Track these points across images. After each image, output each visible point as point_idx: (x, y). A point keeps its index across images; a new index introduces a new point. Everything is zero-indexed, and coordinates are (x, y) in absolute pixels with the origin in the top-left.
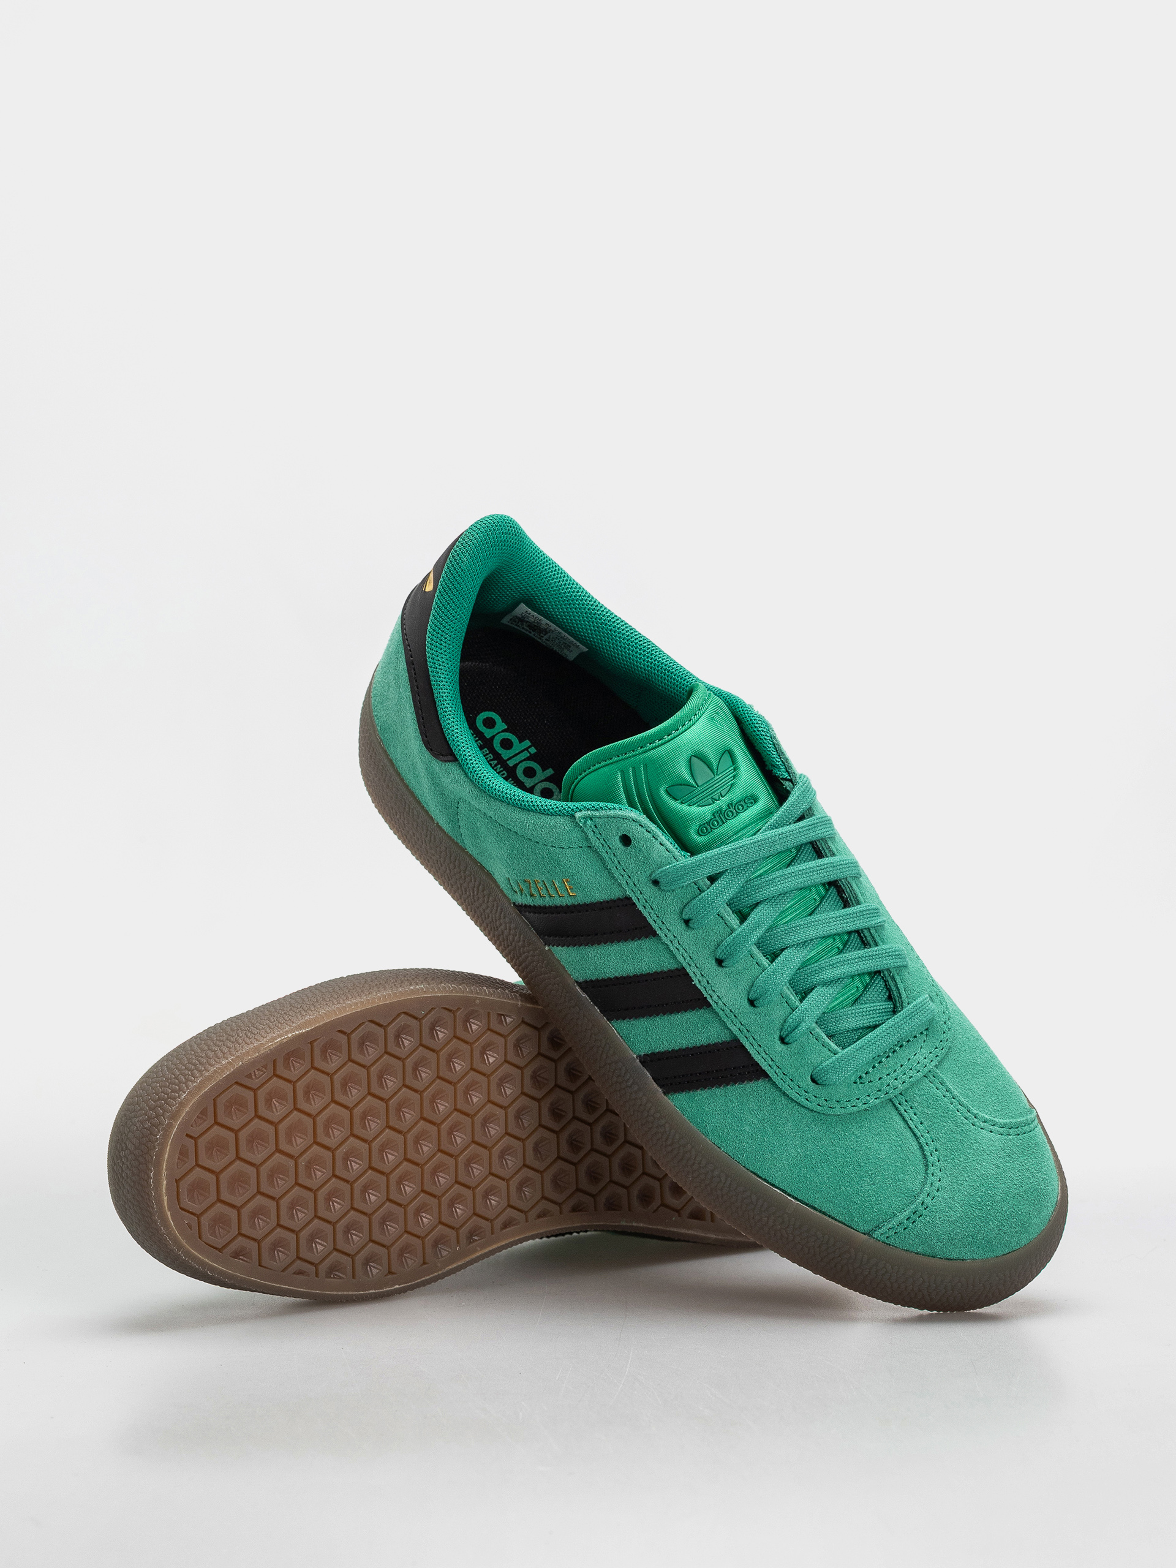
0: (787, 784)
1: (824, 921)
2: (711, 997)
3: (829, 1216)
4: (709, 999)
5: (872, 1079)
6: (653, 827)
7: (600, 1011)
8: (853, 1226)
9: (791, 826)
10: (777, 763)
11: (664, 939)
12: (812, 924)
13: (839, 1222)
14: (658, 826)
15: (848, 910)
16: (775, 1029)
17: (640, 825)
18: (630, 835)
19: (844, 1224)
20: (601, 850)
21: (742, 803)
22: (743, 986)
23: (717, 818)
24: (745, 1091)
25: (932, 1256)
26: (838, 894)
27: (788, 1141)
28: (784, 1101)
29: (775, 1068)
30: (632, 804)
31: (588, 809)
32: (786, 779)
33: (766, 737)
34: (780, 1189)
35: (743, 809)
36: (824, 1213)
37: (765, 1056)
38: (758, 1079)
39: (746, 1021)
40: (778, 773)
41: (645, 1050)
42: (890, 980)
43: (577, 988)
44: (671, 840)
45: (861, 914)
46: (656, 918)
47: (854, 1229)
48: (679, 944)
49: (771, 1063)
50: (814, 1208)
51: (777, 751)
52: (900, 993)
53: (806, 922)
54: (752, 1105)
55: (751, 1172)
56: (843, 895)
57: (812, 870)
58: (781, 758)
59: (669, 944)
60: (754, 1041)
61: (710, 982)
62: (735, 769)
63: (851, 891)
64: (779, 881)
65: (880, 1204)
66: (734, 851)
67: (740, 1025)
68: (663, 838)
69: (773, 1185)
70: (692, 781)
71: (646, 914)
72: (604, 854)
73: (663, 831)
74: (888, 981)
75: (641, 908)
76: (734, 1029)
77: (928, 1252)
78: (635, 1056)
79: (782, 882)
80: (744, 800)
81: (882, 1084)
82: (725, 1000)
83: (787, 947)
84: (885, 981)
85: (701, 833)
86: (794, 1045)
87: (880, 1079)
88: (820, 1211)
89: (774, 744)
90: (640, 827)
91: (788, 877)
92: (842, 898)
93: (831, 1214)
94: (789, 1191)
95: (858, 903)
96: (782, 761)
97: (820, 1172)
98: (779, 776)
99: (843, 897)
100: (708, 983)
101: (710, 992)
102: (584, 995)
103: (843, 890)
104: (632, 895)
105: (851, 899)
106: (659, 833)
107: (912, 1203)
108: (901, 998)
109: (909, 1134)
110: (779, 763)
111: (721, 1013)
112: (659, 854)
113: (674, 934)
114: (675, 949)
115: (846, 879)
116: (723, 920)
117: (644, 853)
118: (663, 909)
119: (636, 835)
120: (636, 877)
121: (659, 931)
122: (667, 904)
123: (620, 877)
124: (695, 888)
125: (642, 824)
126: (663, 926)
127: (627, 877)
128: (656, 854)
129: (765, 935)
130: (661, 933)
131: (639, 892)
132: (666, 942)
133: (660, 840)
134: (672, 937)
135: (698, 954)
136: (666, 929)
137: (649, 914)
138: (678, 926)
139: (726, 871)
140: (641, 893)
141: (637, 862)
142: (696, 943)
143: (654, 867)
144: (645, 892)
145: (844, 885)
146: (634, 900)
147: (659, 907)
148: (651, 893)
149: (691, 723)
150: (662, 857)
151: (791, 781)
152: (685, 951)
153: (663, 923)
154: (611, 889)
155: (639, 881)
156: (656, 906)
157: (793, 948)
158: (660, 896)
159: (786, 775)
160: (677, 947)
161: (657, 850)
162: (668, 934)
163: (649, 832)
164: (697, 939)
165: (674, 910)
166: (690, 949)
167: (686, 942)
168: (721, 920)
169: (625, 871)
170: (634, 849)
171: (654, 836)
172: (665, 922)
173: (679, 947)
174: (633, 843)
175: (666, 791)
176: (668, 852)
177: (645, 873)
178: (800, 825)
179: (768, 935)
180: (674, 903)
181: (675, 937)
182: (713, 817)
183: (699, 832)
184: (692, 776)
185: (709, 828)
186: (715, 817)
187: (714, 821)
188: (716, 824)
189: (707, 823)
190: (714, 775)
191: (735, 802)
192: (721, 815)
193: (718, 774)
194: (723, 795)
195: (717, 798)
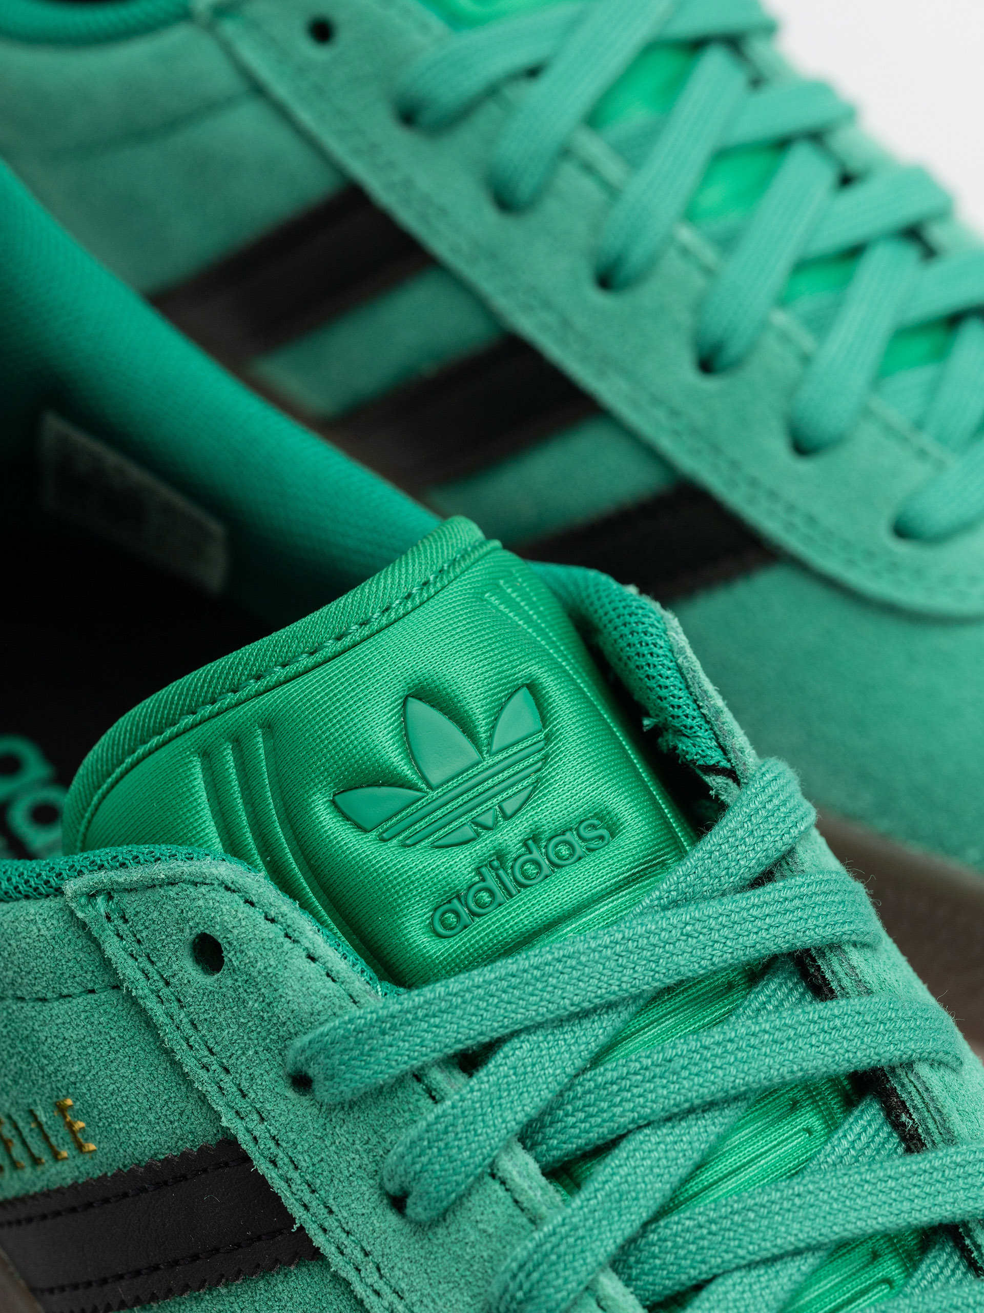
0: (716, 782)
1: (834, 1193)
6: (285, 906)
9: (725, 900)
10: (689, 722)
12: (797, 1201)
14: (305, 906)
15: (917, 1162)
17: (246, 901)
18: (216, 932)
20: (142, 989)
21: (568, 836)
23: (492, 882)
26: (888, 1115)
30: (234, 849)
31: (101, 867)
32: (715, 770)
33: (655, 650)
35: (571, 855)
40: (694, 750)
44: (346, 947)
45: (959, 1171)
46: (307, 1197)
48: (380, 1276)
51: (688, 687)
53: (776, 1196)
56: (904, 1118)
57: (791, 1032)
58: (699, 707)
59: (352, 1276)
62: (548, 739)
63: (927, 1106)
64: (684, 1068)
66: (537, 973)
68: (319, 939)
70: (408, 772)
71: (278, 1186)
72: (151, 1004)
73: (322, 923)
75: (262, 1167)
79: (695, 1070)
80: (577, 829)
83: (715, 1277)
85: (440, 930)
89: (679, 669)
90: (247, 908)
91: (716, 1056)
92: (897, 1126)
95: (950, 1139)
96: (704, 716)
98: (693, 762)
99: (904, 1125)
103: (903, 1103)
104: (238, 1129)
105: (927, 1131)
106: (304, 924)
110: (694, 723)
112: (304, 989)
113: (364, 1244)
114: (373, 1298)
115: (909, 1065)
116: (507, 1190)
117: (263, 990)
118: (329, 1165)
119: (236, 932)
120: (243, 1067)
121: (319, 1240)
122: (337, 1147)
123: (199, 1071)
124: (416, 1091)
125: (255, 899)
126: (330, 1223)
127: (219, 1070)
128: (295, 987)
129: (647, 1237)
130: (327, 1244)
131: (256, 1117)
132: (343, 1275)
133: (307, 945)
134: (360, 1256)
135: (433, 1301)
136: (339, 1229)
137: (290, 1186)
138: (374, 1219)
139: (515, 1034)
140: (262, 1119)
141: (244, 1018)
142: (429, 1271)
143: (292, 1031)
144: (273, 1114)
145: (903, 1085)
146: (244, 1147)
147: (316, 1160)
148: (292, 1117)
149: (410, 605)
150: (313, 997)
151: (731, 774)
152: (399, 1296)
153: (331, 1212)
154: (181, 1114)
155: (252, 1078)
156: (307, 1158)
157: (737, 1276)
158: (316, 1126)
159: (715, 757)
160: (376, 1287)
161: (299, 974)
162: (346, 1247)
163: (273, 921)
164: (433, 1257)
165: (360, 1167)
166: (412, 1290)
167: (400, 1269)
168: (501, 1193)
169: (214, 1050)
170: (236, 980)
171: (289, 931)
172: (335, 1209)
173: (381, 1283)
174: (231, 960)
175: (333, 802)
176: (334, 980)
177: (268, 1049)
178: (755, 896)
179: (656, 1238)
180: (358, 1142)
181: (367, 1254)
182: (477, 879)
183: (431, 923)
184: (411, 755)
185: (463, 911)
186: (483, 880)
187: (480, 891)
188: (488, 900)
189: (458, 897)
190: (481, 752)
191: (547, 835)
192: (501, 872)
193: (495, 748)
194: (509, 812)
195: (490, 823)
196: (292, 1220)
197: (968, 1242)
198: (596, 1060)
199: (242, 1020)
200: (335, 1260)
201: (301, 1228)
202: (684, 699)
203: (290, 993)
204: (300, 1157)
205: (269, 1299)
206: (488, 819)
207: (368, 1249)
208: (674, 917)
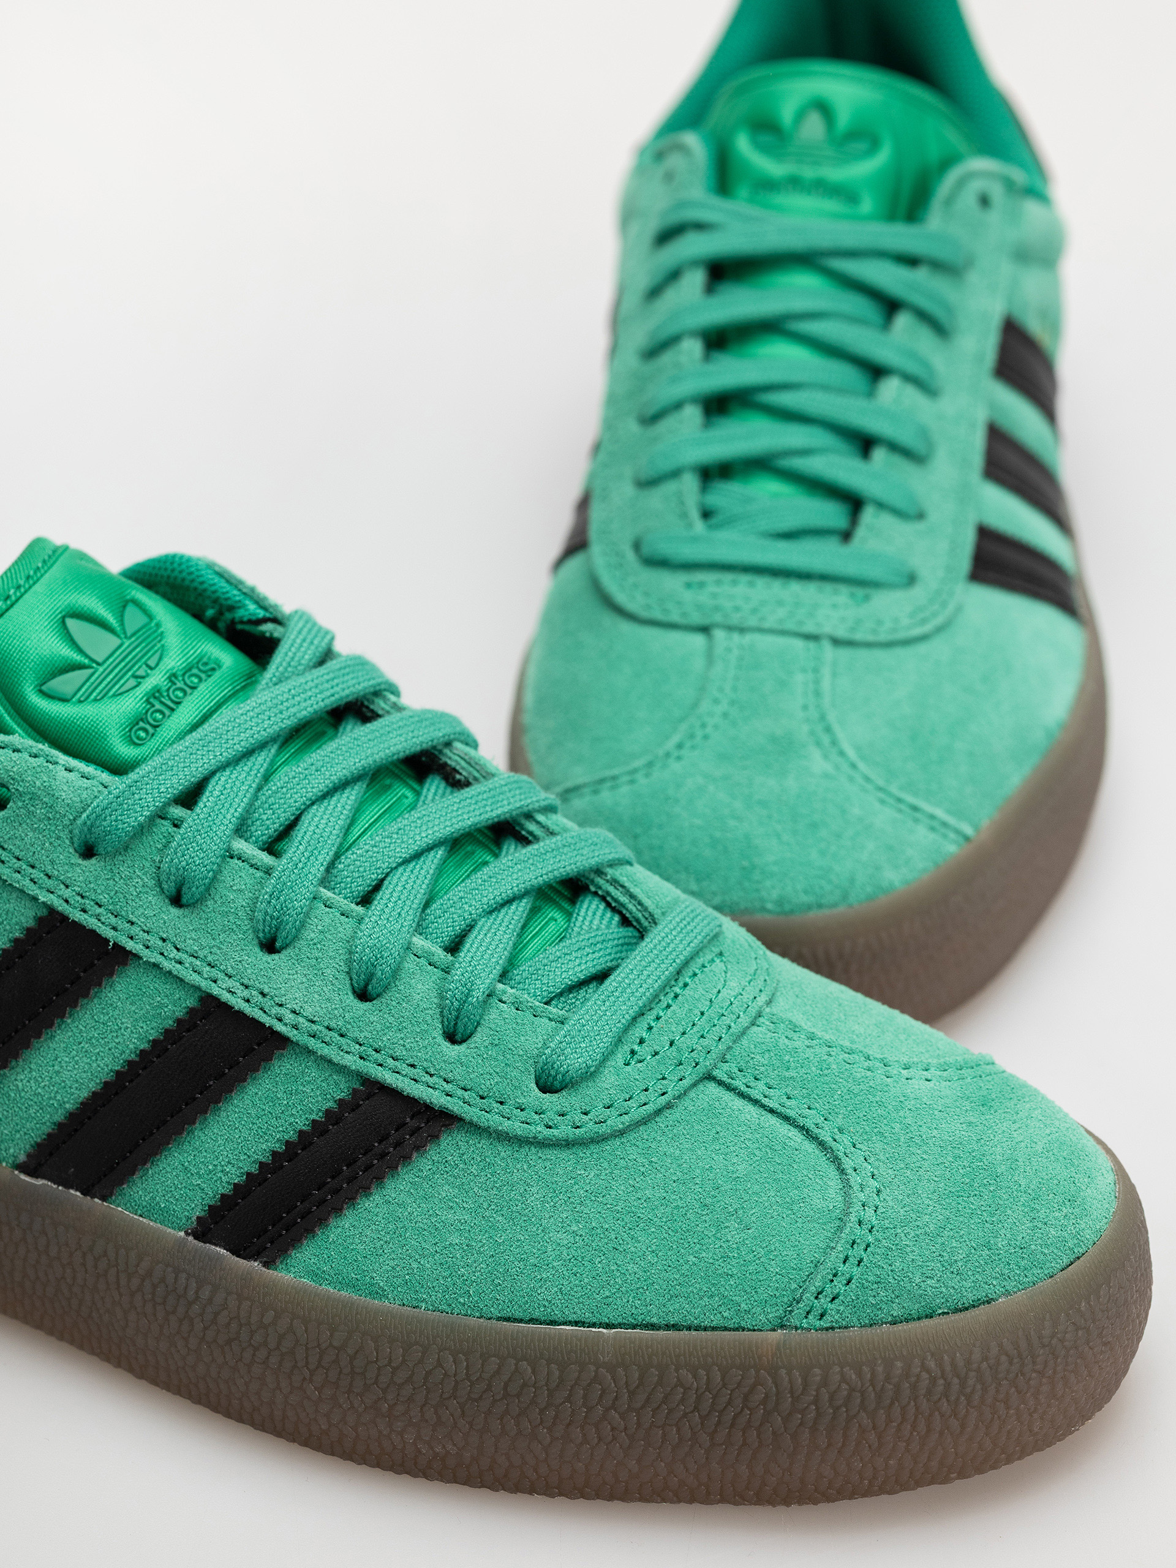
0: (267, 628)
2: (280, 1020)
3: (689, 1328)
4: (279, 1027)
5: (657, 1048)
6: (40, 746)
7: (82, 1194)
8: (743, 1324)
9: (306, 675)
10: (236, 599)
11: (148, 955)
12: (419, 821)
13: (714, 1329)
16: (428, 1018)
17: (14, 751)
19: (726, 1329)
21: (195, 671)
22: (334, 966)
23: (158, 706)
24: (420, 1174)
25: (926, 1317)
27: (544, 1222)
28: (504, 1151)
29: (460, 1092)
32: (265, 620)
34: (570, 1323)
35: (199, 681)
36: (675, 1327)
37: (431, 1080)
38: (435, 1137)
39: (366, 1034)
41: (195, 1208)
42: (611, 889)
43: (23, 1177)
44: (84, 763)
46: (113, 920)
47: (749, 1330)
48: (178, 950)
49: (448, 1087)
50: (653, 1327)
51: (226, 580)
52: (640, 903)
54: (446, 1191)
55: (499, 1319)
58: (239, 589)
59: (160, 959)
60: (396, 1063)
61: (266, 991)
65: (776, 1256)
67: (357, 1046)
68: (68, 759)
69: (553, 1323)
70: (81, 659)
71: (91, 922)
73: (62, 753)
74: (608, 893)
75: (76, 916)
76: (351, 1061)
77: (915, 1308)
78: (182, 1234)
80: (196, 667)
81: (679, 1051)
82: (308, 1011)
83: (387, 874)
84: (603, 899)
86: (477, 1038)
87: (672, 1044)
88: (668, 1327)
90: (16, 755)
93: (691, 1320)
94: (588, 1317)
96: (244, 593)
97: (633, 1249)
98: (248, 621)
100: (263, 995)
101: (274, 1011)
102: (40, 1182)
104: (50, 900)
106: (56, 752)
107: (840, 1229)
108: (646, 909)
109: (773, 1120)
110: (240, 599)
111: (312, 1043)
112: (71, 788)
113: (161, 934)
114: (178, 966)
115: (448, 744)
116: (243, 861)
117: (44, 799)
118: (122, 893)
119: (15, 769)
120: (44, 857)
121: (130, 945)
122: (124, 880)
123: (14, 875)
124: (166, 826)
125: (20, 747)
126: (134, 930)
127: (29, 868)
128: (65, 789)
129: (337, 867)
130: (136, 945)
131: (62, 886)
132: (152, 960)
133: (63, 763)
134: (160, 943)
135: (220, 948)
136: (141, 932)
137: (99, 920)
138: (163, 915)
139: (213, 773)
140: (67, 887)
141: (36, 824)
142: (209, 931)
143: (72, 818)
144: (74, 878)
145: (450, 758)
146: (60, 908)
147: (112, 893)
148: (87, 874)
149: (31, 582)
150: (79, 791)
151: (275, 620)
152: (194, 957)
153: (132, 923)
154: (7, 914)
155: (52, 862)
156: (106, 896)
157: (401, 869)
158: (105, 872)
159: (261, 614)
160: (177, 957)
161: (65, 780)
162: (150, 941)
163: (36, 756)
164: (209, 921)
165: (143, 886)
166: (202, 949)
167: (189, 939)
168: (239, 863)
169: (20, 857)
170: (24, 801)
171: (49, 758)
172: (134, 920)
173: (180, 954)
174: (17, 790)
175: (41, 691)
176: (88, 779)
177: (59, 838)
178: (322, 670)
179: (342, 866)
180: (137, 871)
181: (164, 940)
182: (148, 706)
183: (130, 736)
184: (80, 651)
185: (148, 727)
186: (153, 706)
187: (152, 713)
188: (161, 717)
189: (142, 720)
190: (121, 638)
191: (180, 673)
192: (163, 699)
193: (129, 634)
194: (153, 665)
195: (143, 674)
196: (107, 941)
197: (524, 833)
198: (266, 778)
199: (35, 826)
200: (145, 954)
201: (115, 944)
202: (227, 587)
203: (64, 794)
204: (101, 897)
205: (104, 1009)
206: (141, 673)
207: (164, 936)
208: (284, 687)
